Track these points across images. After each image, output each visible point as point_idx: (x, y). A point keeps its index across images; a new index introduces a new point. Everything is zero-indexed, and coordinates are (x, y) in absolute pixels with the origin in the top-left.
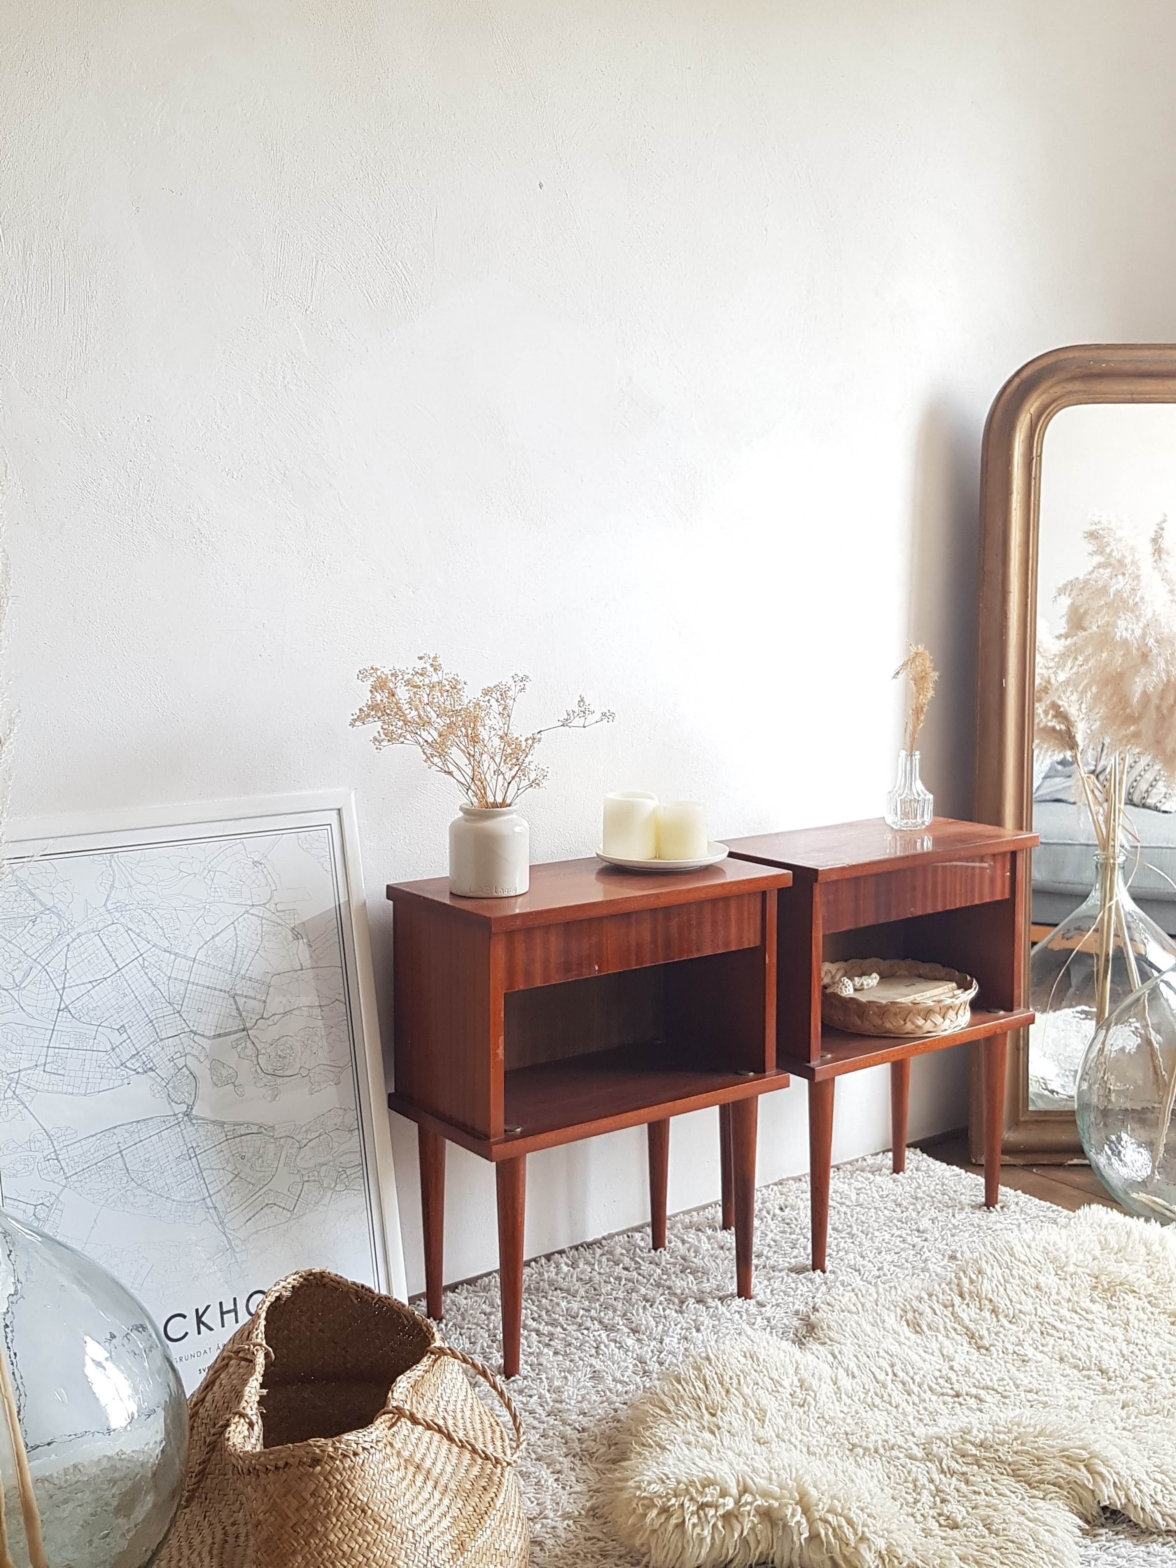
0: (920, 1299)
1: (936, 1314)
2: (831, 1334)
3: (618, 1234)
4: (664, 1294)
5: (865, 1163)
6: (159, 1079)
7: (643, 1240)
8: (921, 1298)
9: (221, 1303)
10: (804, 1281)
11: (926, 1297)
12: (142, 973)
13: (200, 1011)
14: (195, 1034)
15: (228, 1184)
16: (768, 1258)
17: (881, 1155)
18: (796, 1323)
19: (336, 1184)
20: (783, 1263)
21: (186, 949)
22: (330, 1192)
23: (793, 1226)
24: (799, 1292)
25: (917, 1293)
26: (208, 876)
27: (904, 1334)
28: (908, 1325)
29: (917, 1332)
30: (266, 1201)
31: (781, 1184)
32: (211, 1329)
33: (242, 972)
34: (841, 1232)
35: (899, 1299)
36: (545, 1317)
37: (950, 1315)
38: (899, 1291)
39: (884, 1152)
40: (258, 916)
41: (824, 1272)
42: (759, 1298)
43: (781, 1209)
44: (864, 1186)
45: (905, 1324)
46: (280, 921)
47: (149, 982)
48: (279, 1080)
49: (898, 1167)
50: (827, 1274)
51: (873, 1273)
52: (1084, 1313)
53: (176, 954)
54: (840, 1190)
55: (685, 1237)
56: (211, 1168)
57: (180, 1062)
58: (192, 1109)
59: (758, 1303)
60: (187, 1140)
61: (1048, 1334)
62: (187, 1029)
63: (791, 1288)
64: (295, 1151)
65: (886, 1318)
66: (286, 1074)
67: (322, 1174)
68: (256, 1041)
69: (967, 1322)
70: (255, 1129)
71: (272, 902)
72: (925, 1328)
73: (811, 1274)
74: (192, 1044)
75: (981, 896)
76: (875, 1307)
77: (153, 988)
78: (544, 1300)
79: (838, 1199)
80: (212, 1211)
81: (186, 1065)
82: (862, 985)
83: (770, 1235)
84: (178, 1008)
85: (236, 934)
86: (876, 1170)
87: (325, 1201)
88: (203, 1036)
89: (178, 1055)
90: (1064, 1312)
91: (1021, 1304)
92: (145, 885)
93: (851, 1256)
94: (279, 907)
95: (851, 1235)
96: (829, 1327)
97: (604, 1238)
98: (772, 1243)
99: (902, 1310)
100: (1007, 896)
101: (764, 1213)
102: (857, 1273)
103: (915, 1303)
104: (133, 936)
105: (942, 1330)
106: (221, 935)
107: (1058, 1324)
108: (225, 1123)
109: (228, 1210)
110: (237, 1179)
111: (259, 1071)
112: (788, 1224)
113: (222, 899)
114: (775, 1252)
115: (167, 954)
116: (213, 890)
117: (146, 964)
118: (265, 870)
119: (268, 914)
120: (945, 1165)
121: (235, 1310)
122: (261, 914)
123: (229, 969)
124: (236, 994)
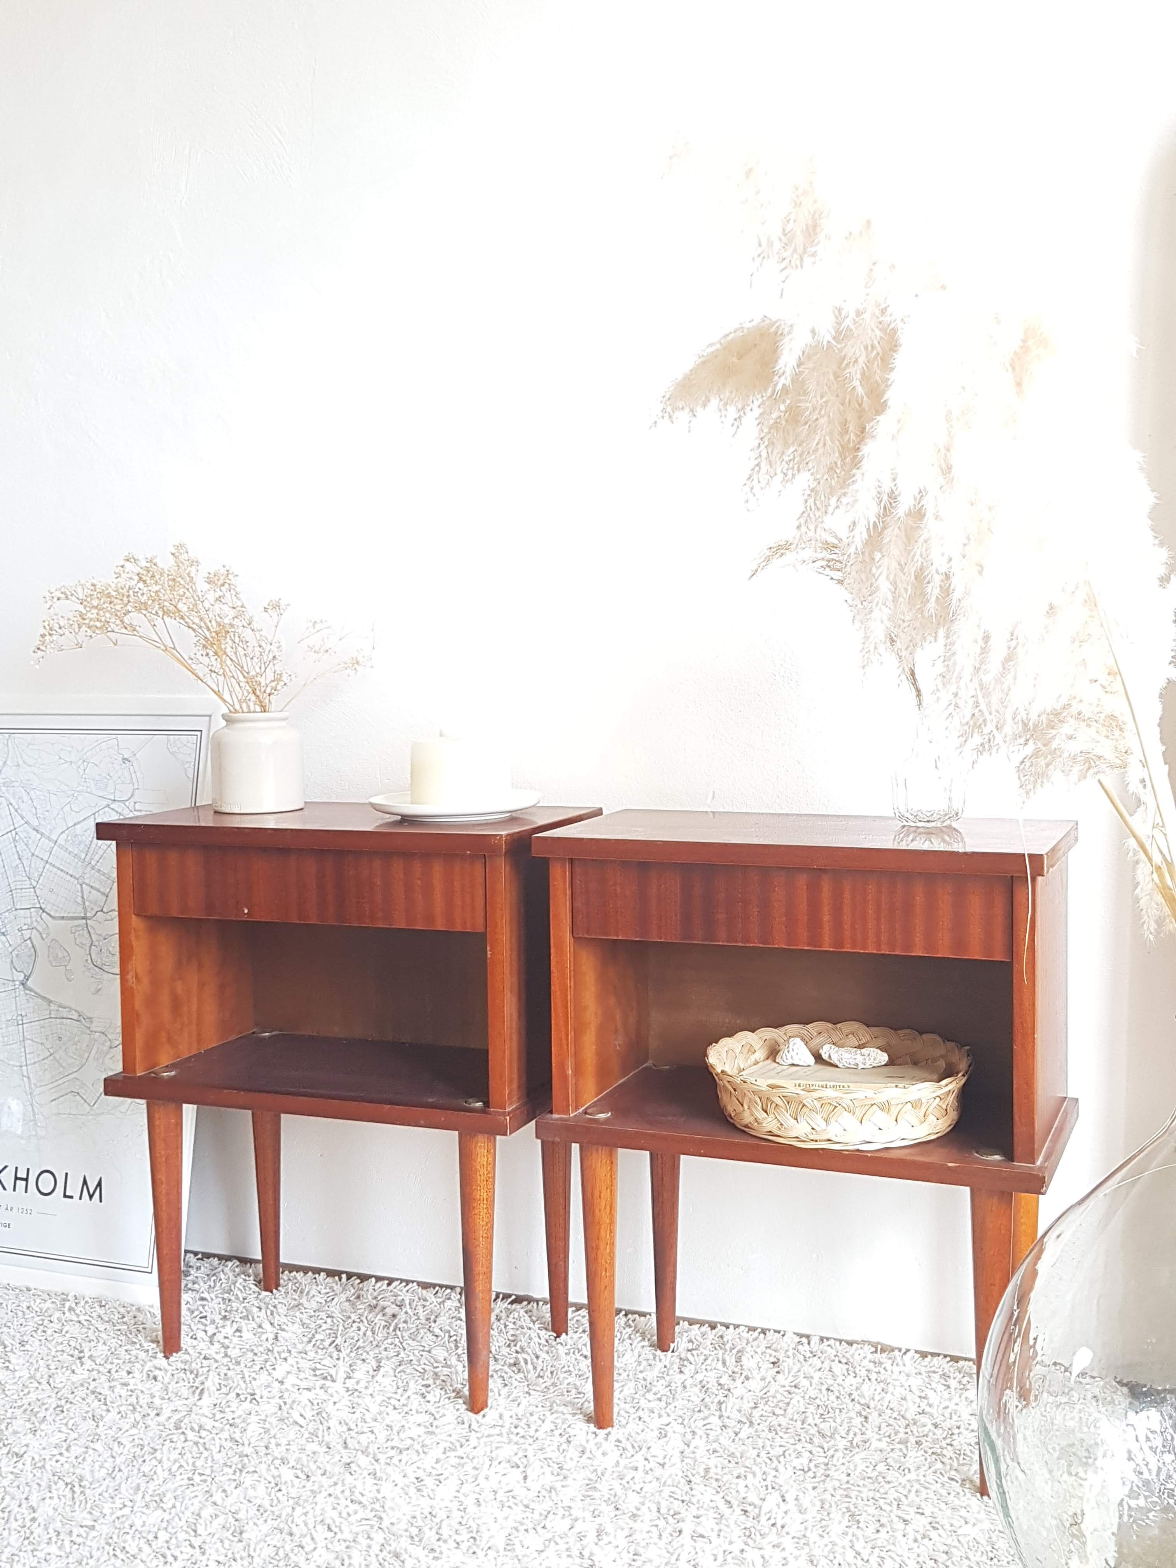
6: (7, 945)
9: (16, 1169)
12: (13, 844)
13: (51, 891)
14: (44, 911)
15: (44, 1060)
21: (51, 831)
26: (82, 766)
32: (4, 1189)
33: (93, 863)
47: (16, 856)
48: (106, 976)
53: (42, 834)
56: (32, 1040)
57: (27, 934)
58: (27, 980)
60: (19, 1008)
62: (37, 906)
64: (106, 1048)
66: (113, 971)
68: (91, 931)
70: (75, 1016)
71: (132, 800)
74: (39, 919)
77: (18, 861)
80: (25, 1079)
81: (30, 938)
84: (34, 884)
87: (124, 1108)
88: (49, 915)
89: (26, 927)
92: (30, 766)
104: (13, 810)
106: (82, 824)
109: (39, 1084)
110: (51, 1057)
111: (89, 961)
113: (89, 790)
115: (35, 832)
116: (82, 779)
117: (17, 838)
118: (131, 768)
119: (125, 811)
121: (26, 1180)
122: (119, 811)
123: (83, 856)
124: (84, 883)
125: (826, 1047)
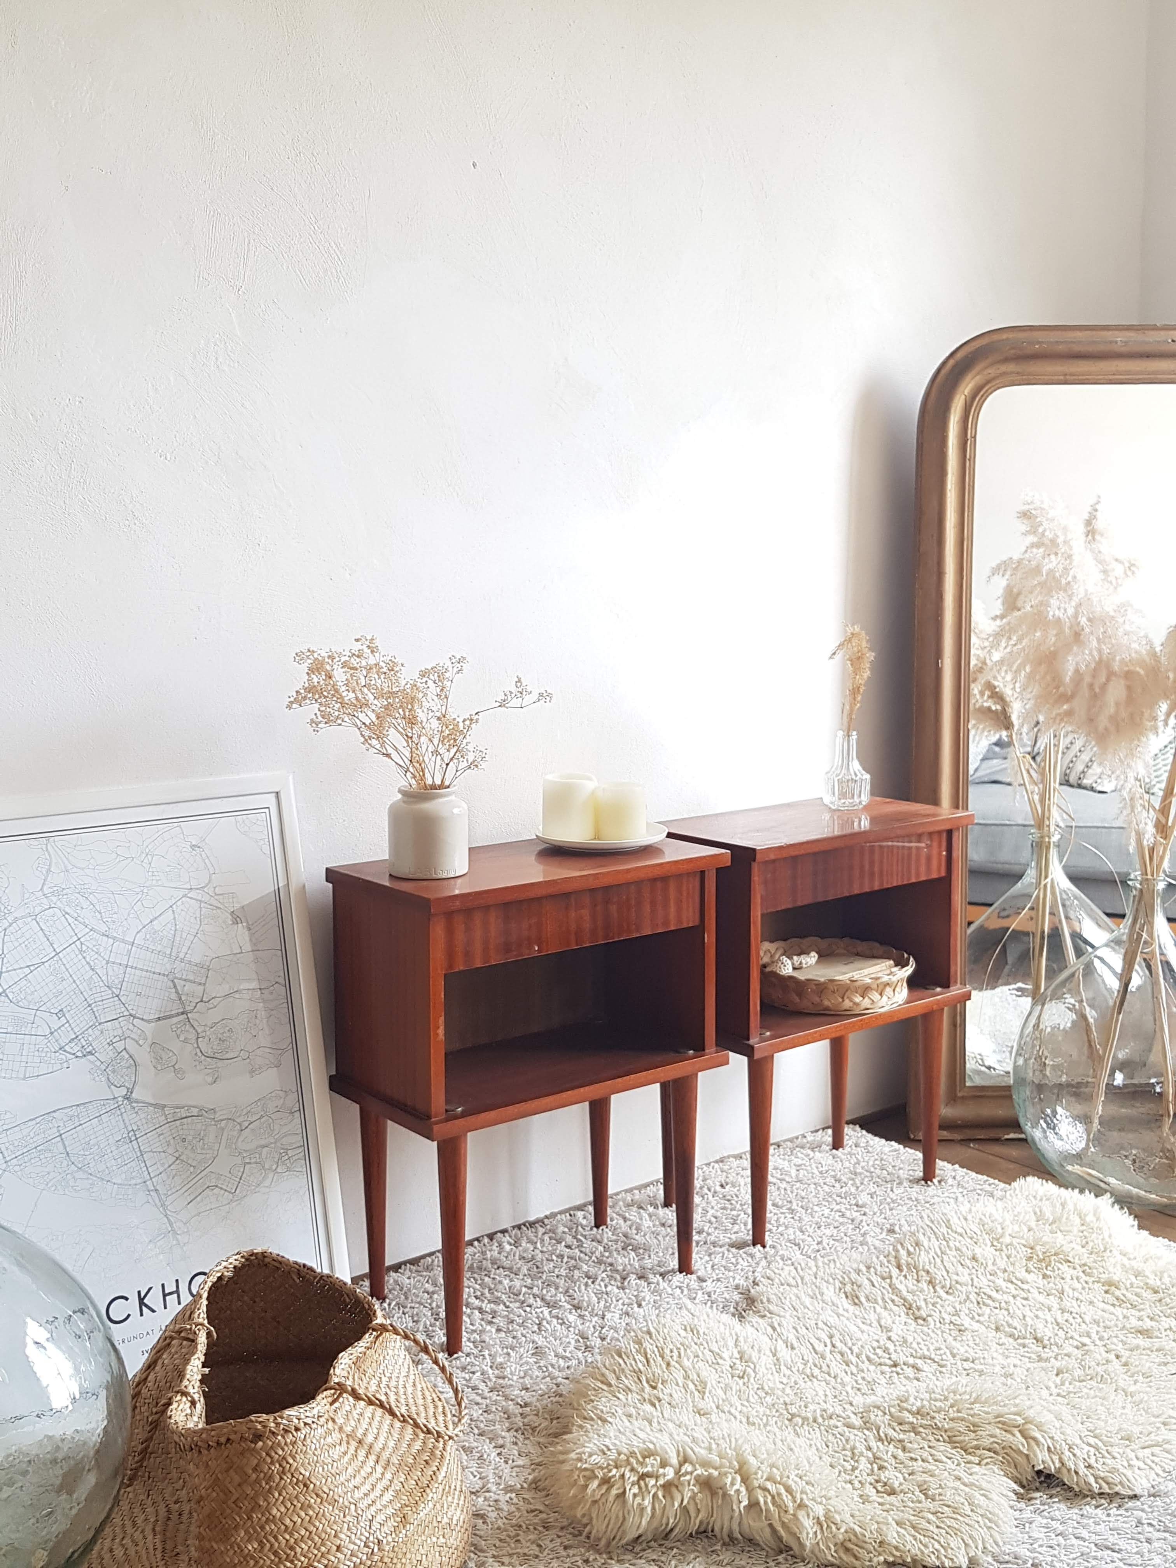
0: (858, 1272)
1: (874, 1286)
2: (771, 1307)
3: (561, 1213)
4: (605, 1271)
5: (805, 1141)
6: (98, 1063)
7: (586, 1218)
8: (860, 1271)
9: (163, 1285)
10: (744, 1255)
11: (864, 1269)
12: (80, 957)
13: (139, 994)
14: (134, 1017)
15: (170, 1166)
16: (709, 1234)
17: (821, 1132)
18: (737, 1297)
19: (278, 1165)
20: (724, 1239)
21: (124, 933)
22: (271, 1175)
23: (733, 1202)
24: (739, 1267)
25: (855, 1266)
26: (146, 861)
27: (843, 1306)
28: (847, 1297)
29: (856, 1304)
30: (208, 1184)
31: (722, 1161)
32: (153, 1311)
33: (181, 955)
34: (781, 1207)
35: (837, 1271)
36: (488, 1295)
37: (887, 1287)
38: (838, 1265)
39: (823, 1129)
40: (197, 900)
41: (764, 1247)
42: (699, 1274)
43: (722, 1186)
44: (804, 1162)
45: (843, 1296)
46: (219, 905)
47: (87, 967)
48: (220, 1063)
49: (837, 1144)
50: (767, 1249)
51: (812, 1247)
52: (1019, 1283)
53: (114, 938)
54: (781, 1167)
55: (627, 1215)
56: (151, 1151)
57: (120, 1046)
58: (132, 1093)
59: (699, 1278)
60: (128, 1124)
61: (984, 1304)
62: (126, 1013)
63: (732, 1263)
64: (235, 1133)
65: (825, 1290)
66: (228, 1056)
67: (264, 1156)
68: (195, 1024)
69: (905, 1293)
70: (195, 1112)
71: (211, 885)
72: (863, 1300)
73: (751, 1250)
74: (131, 1027)
75: (918, 874)
76: (814, 1280)
77: (91, 973)
78: (486, 1279)
79: (779, 1176)
80: (153, 1193)
81: (125, 1049)
82: (801, 963)
83: (711, 1212)
84: (117, 992)
85: (175, 918)
86: (816, 1147)
87: (267, 1182)
88: (142, 1019)
89: (118, 1038)
90: (1000, 1282)
91: (958, 1275)
93: (791, 1231)
94: (218, 891)
95: (792, 1211)
96: (769, 1301)
97: (546, 1217)
98: (713, 1220)
99: (841, 1282)
100: (943, 874)
101: (705, 1190)
102: (797, 1248)
103: (854, 1276)
104: (70, 920)
105: (880, 1301)
106: (159, 919)
107: (994, 1294)
108: (165, 1106)
109: (169, 1193)
110: (178, 1162)
111: (200, 1054)
112: (729, 1200)
113: (160, 883)
114: (716, 1228)
115: (105, 938)
116: (150, 874)
117: (84, 948)
118: (203, 854)
119: (206, 898)
120: (883, 1141)
121: (177, 1291)
122: (199, 898)
123: (168, 952)
124: (175, 978)
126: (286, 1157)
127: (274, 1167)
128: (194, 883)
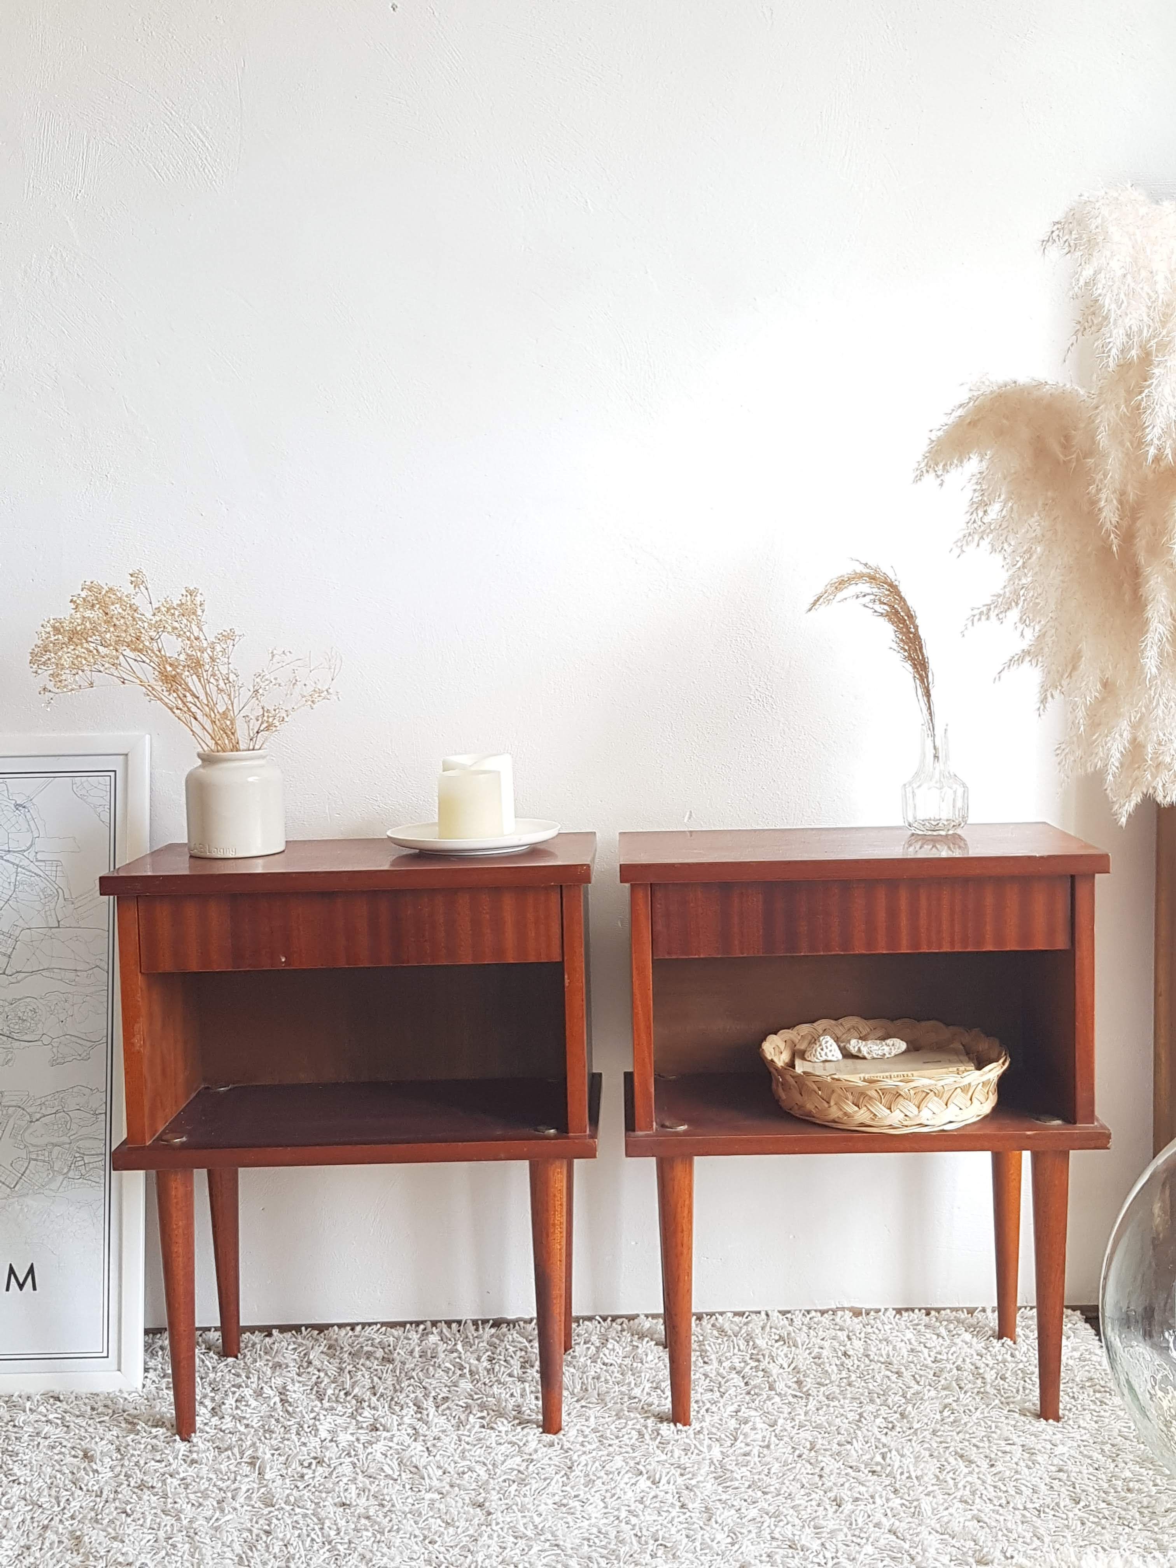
19: (69, 1170)
22: (61, 1177)
40: (13, 864)
41: (687, 1427)
42: (570, 1436)
46: (40, 872)
48: (16, 1044)
64: (24, 1123)
66: (26, 1038)
67: (54, 1155)
71: (32, 850)
73: (669, 1427)
87: (54, 1186)
94: (39, 857)
100: (1065, 945)
118: (28, 814)
119: (25, 863)
122: (17, 862)
125: (853, 1042)
126: (82, 1163)
127: (65, 1171)
128: (13, 846)
